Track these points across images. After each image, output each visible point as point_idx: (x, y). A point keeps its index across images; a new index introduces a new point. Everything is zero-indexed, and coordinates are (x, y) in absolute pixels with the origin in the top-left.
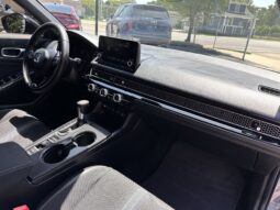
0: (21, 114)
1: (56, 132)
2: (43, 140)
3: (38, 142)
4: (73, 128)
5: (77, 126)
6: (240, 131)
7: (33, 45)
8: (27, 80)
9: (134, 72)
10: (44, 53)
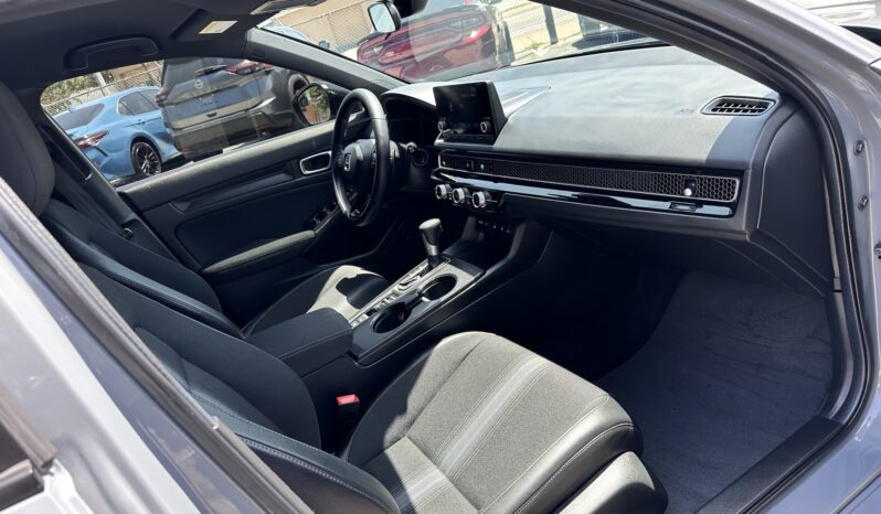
0: (350, 271)
1: (396, 287)
2: (376, 303)
3: (368, 307)
4: (421, 275)
5: (430, 268)
6: (666, 205)
7: (340, 138)
8: (344, 207)
9: (493, 142)
10: (355, 151)
